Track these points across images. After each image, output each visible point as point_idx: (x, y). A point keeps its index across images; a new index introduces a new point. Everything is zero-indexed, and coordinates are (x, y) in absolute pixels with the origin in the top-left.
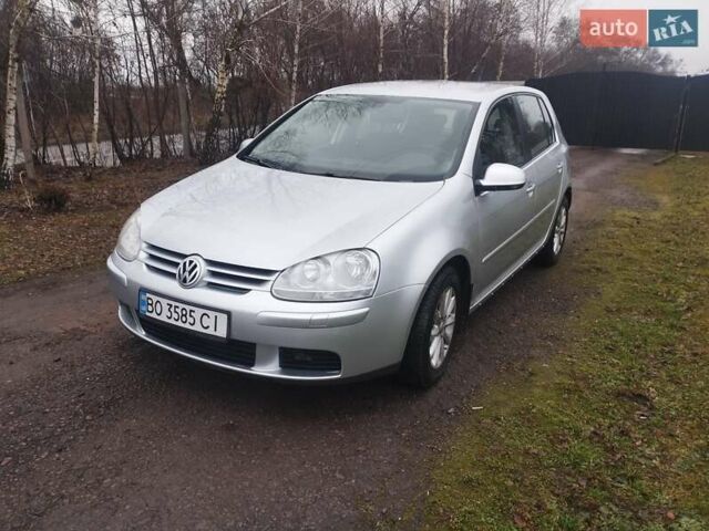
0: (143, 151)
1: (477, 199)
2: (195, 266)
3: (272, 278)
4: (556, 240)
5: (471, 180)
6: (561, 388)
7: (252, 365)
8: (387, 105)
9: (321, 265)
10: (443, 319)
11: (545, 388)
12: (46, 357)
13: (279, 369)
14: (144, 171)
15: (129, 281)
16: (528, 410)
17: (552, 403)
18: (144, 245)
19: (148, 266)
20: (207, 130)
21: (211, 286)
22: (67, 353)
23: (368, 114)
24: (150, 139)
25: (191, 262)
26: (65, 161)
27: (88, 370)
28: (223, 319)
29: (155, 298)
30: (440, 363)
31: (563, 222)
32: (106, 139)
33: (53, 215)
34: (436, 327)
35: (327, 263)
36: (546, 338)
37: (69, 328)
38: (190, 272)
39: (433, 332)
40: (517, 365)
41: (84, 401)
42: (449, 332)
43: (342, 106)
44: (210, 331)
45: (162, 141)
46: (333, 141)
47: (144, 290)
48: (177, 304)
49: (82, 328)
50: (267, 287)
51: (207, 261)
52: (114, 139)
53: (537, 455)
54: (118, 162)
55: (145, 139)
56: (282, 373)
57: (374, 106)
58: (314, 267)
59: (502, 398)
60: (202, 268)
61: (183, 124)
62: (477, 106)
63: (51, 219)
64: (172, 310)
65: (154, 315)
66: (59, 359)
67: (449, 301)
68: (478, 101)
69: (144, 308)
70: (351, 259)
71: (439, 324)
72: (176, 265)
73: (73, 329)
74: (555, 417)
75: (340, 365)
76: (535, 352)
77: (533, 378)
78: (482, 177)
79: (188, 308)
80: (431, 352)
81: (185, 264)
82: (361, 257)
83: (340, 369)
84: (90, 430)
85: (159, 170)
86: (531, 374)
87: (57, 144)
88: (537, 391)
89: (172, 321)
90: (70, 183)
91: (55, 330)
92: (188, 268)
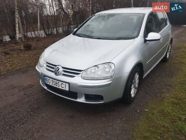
0: (52, 32)
1: (145, 44)
2: (59, 69)
3: (81, 72)
4: (168, 54)
5: (143, 38)
6: (173, 103)
7: (77, 99)
8: (116, 16)
9: (97, 68)
10: (135, 82)
11: (168, 103)
12: (22, 93)
13: (85, 100)
14: (52, 38)
15: (41, 73)
16: (163, 111)
17: (171, 108)
18: (45, 62)
19: (46, 68)
20: (68, 26)
21: (64, 75)
22: (28, 92)
23: (111, 19)
24: (53, 29)
25: (58, 68)
26: (32, 36)
27: (33, 97)
28: (67, 85)
29: (48, 78)
30: (134, 95)
31: (170, 49)
32: (42, 30)
33: (28, 51)
34: (133, 85)
35: (98, 67)
36: (167, 86)
37: (29, 84)
38: (58, 71)
39: (132, 87)
40: (158, 95)
41: (31, 108)
42: (137, 86)
43: (103, 17)
44: (64, 89)
45: (57, 29)
46: (100, 28)
47: (45, 76)
48: (54, 80)
49: (33, 84)
50: (80, 75)
51: (62, 67)
52: (44, 29)
53: (167, 127)
54: (46, 36)
55: (52, 29)
56: (86, 101)
57: (112, 17)
58: (94, 68)
59: (154, 106)
60: (61, 70)
61: (62, 25)
62: (144, 15)
63: (27, 52)
64: (53, 82)
65: (48, 83)
66: (25, 94)
67: (137, 76)
68: (145, 13)
69: (45, 81)
70: (106, 66)
71: (134, 84)
72: (54, 68)
73: (30, 84)
74: (172, 113)
75: (103, 99)
76: (164, 90)
77: (164, 99)
78: (147, 37)
79: (57, 82)
80: (131, 93)
81: (56, 68)
82: (109, 65)
83: (103, 100)
84: (32, 117)
85: (56, 37)
86: (163, 98)
87: (30, 32)
88: (165, 104)
89: (53, 85)
90: (33, 42)
91: (25, 85)
92: (57, 70)
